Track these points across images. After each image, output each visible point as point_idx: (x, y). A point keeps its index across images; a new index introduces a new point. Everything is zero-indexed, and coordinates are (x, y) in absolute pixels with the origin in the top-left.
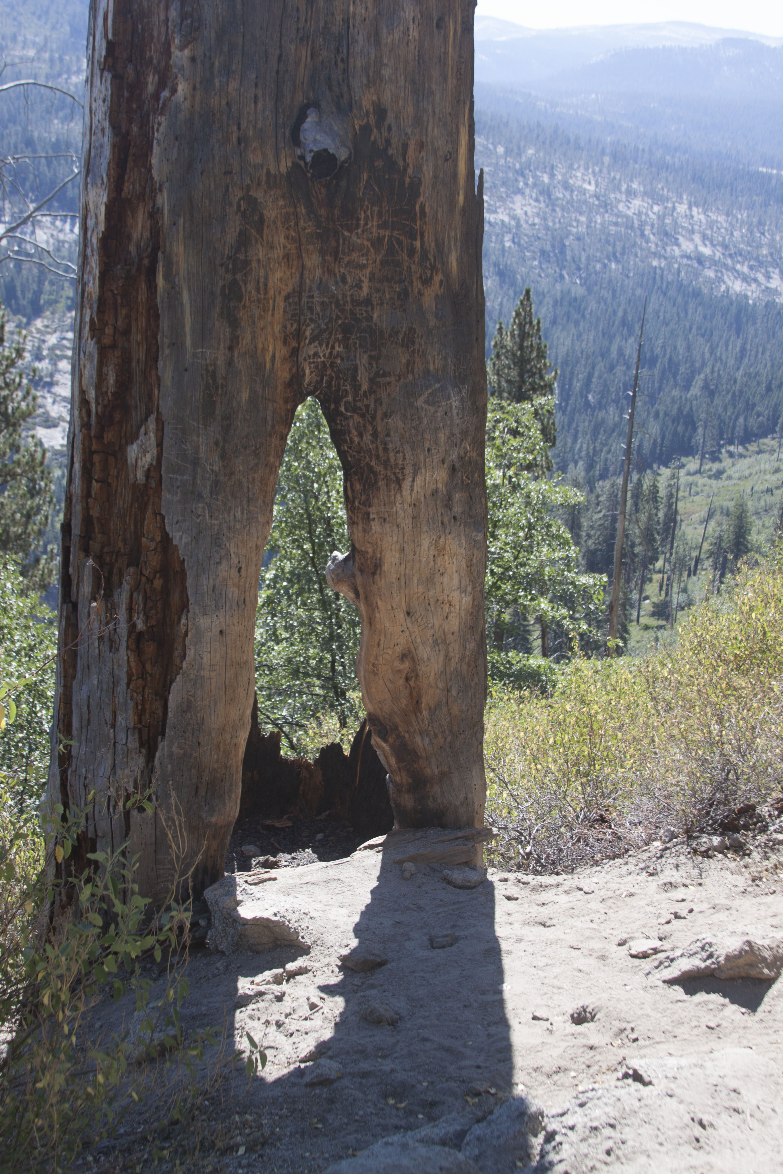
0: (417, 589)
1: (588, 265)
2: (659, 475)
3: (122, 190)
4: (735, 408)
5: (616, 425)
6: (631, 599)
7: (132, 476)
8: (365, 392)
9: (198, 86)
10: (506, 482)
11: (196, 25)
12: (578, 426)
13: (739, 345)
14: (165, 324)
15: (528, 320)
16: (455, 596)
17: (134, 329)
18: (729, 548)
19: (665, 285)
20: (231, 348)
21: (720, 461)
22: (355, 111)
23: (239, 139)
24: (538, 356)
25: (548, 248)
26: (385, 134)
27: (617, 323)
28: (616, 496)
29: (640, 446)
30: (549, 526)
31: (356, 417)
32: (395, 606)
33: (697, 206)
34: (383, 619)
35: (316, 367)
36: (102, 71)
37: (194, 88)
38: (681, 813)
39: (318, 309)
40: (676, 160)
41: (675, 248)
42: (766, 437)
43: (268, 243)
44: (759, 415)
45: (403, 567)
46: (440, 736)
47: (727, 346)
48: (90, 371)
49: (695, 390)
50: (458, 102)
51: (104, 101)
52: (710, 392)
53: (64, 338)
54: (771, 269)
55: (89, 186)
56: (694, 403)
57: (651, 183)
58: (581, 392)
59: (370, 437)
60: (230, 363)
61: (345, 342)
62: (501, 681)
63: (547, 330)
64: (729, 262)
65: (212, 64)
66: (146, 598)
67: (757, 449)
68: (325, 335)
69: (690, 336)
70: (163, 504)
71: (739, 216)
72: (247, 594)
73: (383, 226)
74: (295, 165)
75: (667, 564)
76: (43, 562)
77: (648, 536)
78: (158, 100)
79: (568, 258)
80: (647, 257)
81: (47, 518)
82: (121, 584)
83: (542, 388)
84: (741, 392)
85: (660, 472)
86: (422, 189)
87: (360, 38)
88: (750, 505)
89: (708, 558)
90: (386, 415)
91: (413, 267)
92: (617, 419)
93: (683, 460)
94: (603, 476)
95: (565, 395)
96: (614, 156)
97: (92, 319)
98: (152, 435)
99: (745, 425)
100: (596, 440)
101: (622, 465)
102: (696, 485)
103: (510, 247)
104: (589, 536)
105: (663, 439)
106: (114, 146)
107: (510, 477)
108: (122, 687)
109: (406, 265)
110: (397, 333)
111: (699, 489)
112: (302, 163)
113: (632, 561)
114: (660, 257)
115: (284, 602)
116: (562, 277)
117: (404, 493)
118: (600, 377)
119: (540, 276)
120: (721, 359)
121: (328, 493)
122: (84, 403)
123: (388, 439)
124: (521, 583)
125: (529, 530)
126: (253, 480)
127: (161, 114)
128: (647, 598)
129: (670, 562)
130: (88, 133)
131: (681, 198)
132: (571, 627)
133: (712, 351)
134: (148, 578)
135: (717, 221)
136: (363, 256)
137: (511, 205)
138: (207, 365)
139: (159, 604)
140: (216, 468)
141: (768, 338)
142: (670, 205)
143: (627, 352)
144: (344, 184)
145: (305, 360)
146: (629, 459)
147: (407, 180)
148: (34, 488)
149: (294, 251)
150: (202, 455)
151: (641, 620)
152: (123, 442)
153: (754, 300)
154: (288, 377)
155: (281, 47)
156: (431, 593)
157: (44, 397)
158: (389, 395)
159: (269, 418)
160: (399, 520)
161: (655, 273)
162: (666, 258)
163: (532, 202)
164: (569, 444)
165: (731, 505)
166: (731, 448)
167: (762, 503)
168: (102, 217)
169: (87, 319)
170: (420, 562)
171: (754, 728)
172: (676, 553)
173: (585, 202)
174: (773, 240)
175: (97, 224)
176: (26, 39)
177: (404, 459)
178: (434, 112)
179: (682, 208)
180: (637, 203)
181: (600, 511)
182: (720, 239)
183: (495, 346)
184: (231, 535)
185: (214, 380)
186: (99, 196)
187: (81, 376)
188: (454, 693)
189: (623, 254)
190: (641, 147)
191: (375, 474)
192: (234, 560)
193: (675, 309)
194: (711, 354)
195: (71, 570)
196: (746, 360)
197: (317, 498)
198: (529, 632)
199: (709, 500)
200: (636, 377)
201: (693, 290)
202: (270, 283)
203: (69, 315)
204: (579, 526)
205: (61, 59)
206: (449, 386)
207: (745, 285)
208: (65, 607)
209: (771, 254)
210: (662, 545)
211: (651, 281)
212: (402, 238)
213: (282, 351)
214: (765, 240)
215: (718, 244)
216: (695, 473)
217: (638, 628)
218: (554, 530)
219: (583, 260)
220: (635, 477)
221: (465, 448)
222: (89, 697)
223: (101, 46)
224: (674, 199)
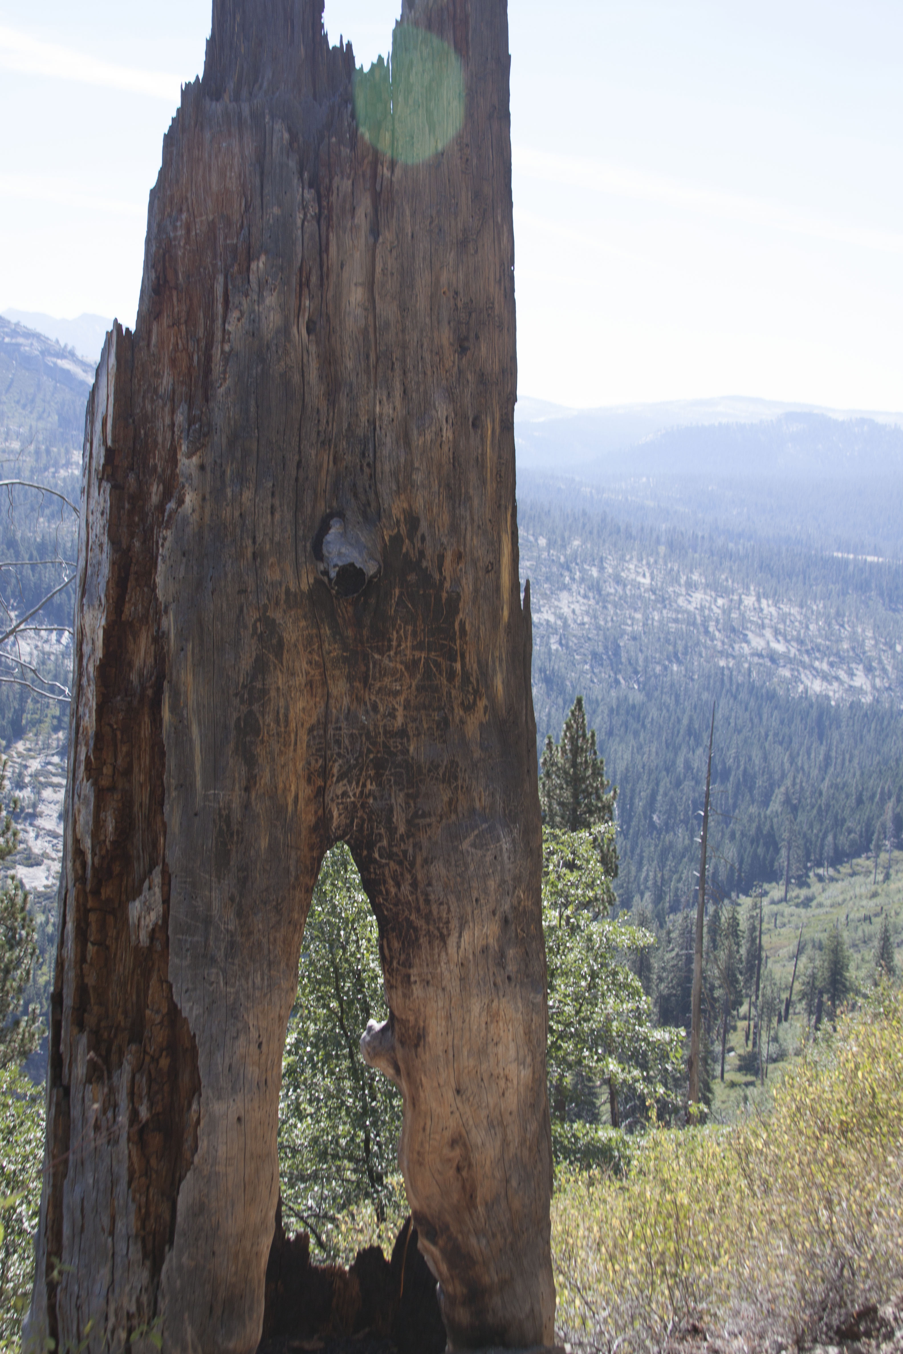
0: (467, 1062)
1: (646, 667)
2: (739, 905)
3: (122, 612)
4: (822, 825)
5: (686, 849)
6: (712, 1052)
7: (133, 938)
8: (402, 836)
9: (208, 497)
10: (563, 923)
11: (206, 429)
12: (642, 851)
13: (822, 752)
14: (171, 762)
15: (580, 733)
16: (512, 1069)
17: (136, 769)
18: (824, 987)
19: (734, 687)
20: (247, 789)
21: (809, 886)
22: (384, 520)
23: (254, 553)
24: (593, 773)
25: (601, 649)
26: (418, 545)
27: (682, 732)
28: (690, 932)
29: (715, 874)
30: (615, 973)
31: (392, 864)
32: (442, 1083)
33: (767, 598)
34: (428, 1096)
35: (346, 808)
36: (100, 481)
37: (204, 499)
38: (789, 1320)
39: (347, 742)
40: (740, 547)
41: (744, 645)
42: (859, 856)
43: (288, 669)
44: (850, 831)
45: (450, 1037)
46: (499, 1236)
47: (809, 754)
48: (85, 817)
49: (775, 806)
50: (499, 507)
51: (102, 514)
52: (793, 807)
53: (49, 763)
54: (853, 665)
55: (85, 608)
56: (775, 820)
57: (714, 574)
58: (644, 813)
59: (408, 887)
60: (246, 806)
61: (377, 779)
62: (565, 1158)
63: (602, 742)
64: (806, 659)
65: (224, 473)
66: (150, 1080)
67: (850, 871)
68: (355, 772)
69: (767, 745)
70: (170, 969)
71: (815, 608)
72: (269, 1073)
73: (419, 647)
74: (318, 582)
75: (753, 1009)
76: (23, 1024)
77: (730, 978)
78: (163, 512)
79: (623, 660)
80: (712, 656)
81: (28, 973)
82: (120, 1065)
83: (600, 810)
84: (828, 805)
85: (739, 901)
86: (461, 605)
87: (388, 440)
88: (846, 936)
89: (800, 1000)
90: (426, 862)
91: (454, 692)
92: (687, 842)
93: (766, 886)
94: (674, 909)
95: (627, 818)
96: (671, 545)
97: (87, 758)
98: (157, 890)
99: (835, 844)
100: (664, 866)
101: (696, 896)
102: (782, 916)
103: (557, 650)
104: (661, 979)
105: (741, 863)
106: (113, 563)
107: (568, 918)
108: (122, 1186)
109: (445, 690)
110: (437, 767)
111: (786, 920)
112: (325, 579)
113: (713, 1007)
114: (728, 656)
115: (309, 1071)
116: (617, 682)
117: (450, 951)
118: (665, 794)
119: (592, 681)
120: (802, 768)
121: (357, 941)
122: (78, 853)
123: (430, 889)
124: (585, 1041)
125: (593, 978)
126: (275, 940)
127: (167, 528)
128: (731, 1049)
129: (756, 1007)
130: (84, 548)
131: (748, 588)
132: (646, 1091)
133: (792, 761)
134: (152, 1057)
135: (790, 614)
136: (396, 681)
137: (556, 603)
138: (220, 809)
139: (166, 1088)
140: (231, 927)
141: (856, 743)
142: (736, 597)
143: (696, 765)
144: (373, 601)
145: (332, 800)
146: (703, 889)
147: (444, 595)
148: (14, 937)
149: (318, 678)
150: (215, 912)
151: (726, 1076)
152: (124, 897)
153: (836, 701)
154: (313, 820)
155: (300, 452)
156: (484, 1067)
157: (26, 831)
158: (430, 838)
159: (292, 868)
160: (444, 983)
161: (723, 674)
162: (734, 657)
163: (579, 598)
164: (633, 873)
165: (824, 936)
166: (821, 871)
167: (860, 933)
168: (100, 643)
169: (83, 757)
170: (470, 1030)
171: (869, 1213)
172: (763, 995)
173: (640, 597)
174: (854, 633)
175: (93, 650)
176: (9, 429)
177: (449, 911)
178: (472, 520)
179: (750, 601)
180: (698, 596)
181: (673, 950)
182: (795, 633)
183: (544, 763)
184: (250, 1005)
185: (228, 825)
186: (96, 619)
187: (75, 822)
188: (514, 1183)
189: (685, 653)
190: (700, 534)
191: (416, 929)
192: (254, 1034)
193: (748, 714)
194: (791, 764)
195: (62, 1048)
196: (831, 770)
197: (344, 950)
198: (595, 1095)
199: (799, 932)
200: (708, 795)
201: (767, 692)
202: (292, 715)
203: (55, 736)
204: (649, 968)
205: (48, 452)
206: (498, 826)
207: (825, 684)
208: (55, 1092)
209: (853, 649)
210: (746, 987)
211: (718, 684)
212: (440, 660)
213: (306, 791)
214: (845, 633)
215: (792, 639)
216: (780, 901)
217: (723, 1085)
218: (621, 977)
219: (641, 662)
220: (711, 909)
221: (519, 897)
222: (83, 1200)
223: (99, 453)
224: (740, 591)
